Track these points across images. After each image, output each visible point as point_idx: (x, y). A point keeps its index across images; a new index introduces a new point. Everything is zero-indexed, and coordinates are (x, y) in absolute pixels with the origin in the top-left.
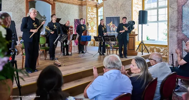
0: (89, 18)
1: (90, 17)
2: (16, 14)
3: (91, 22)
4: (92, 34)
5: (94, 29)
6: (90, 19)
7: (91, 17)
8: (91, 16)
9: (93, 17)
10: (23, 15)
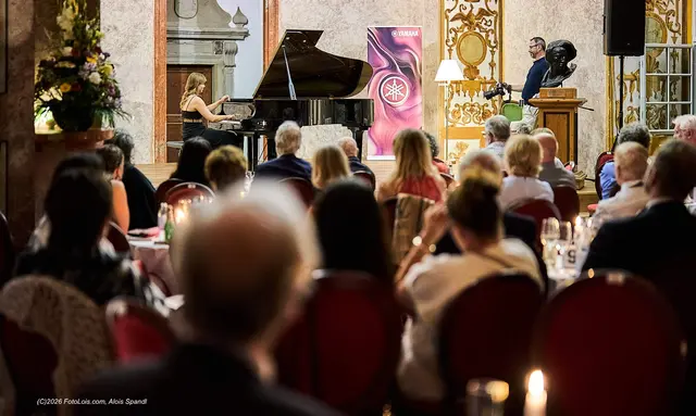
0: (451, 15)
1: (457, 11)
2: (117, 13)
3: (465, 35)
4: (468, 99)
5: (481, 74)
6: (459, 23)
7: (466, 13)
8: (468, 4)
9: (475, 12)
10: (144, 17)
